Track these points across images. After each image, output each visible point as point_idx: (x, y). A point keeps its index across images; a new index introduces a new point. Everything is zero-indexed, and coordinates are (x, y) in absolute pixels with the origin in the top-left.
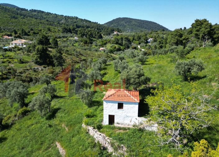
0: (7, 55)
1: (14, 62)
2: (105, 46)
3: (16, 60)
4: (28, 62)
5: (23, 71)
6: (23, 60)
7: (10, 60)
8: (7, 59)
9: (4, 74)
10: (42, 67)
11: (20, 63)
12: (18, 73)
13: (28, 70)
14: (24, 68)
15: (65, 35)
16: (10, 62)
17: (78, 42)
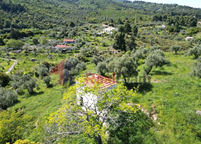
0: (97, 39)
1: (100, 45)
2: (195, 35)
3: (101, 44)
4: (109, 46)
5: (103, 52)
6: (106, 44)
7: (97, 43)
8: (96, 42)
9: (90, 53)
10: (117, 51)
11: (103, 46)
12: (99, 54)
13: (106, 52)
14: (104, 50)
15: (154, 23)
16: (96, 45)
17: (164, 30)
